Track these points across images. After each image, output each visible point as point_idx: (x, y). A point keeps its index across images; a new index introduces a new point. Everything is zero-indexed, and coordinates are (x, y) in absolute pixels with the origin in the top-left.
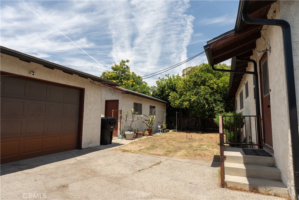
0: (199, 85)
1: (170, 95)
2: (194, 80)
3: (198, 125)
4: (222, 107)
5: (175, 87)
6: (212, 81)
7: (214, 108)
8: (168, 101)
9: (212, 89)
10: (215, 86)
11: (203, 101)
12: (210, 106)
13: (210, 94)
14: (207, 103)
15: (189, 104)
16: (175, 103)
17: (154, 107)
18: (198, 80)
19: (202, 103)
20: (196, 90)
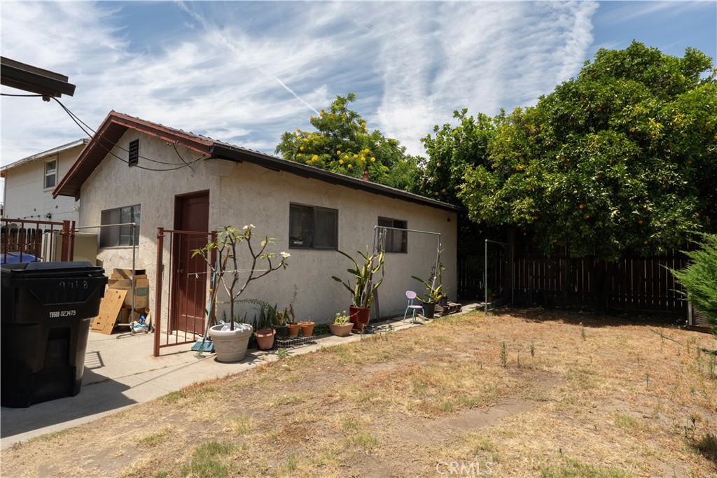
0: (582, 131)
1: (464, 181)
2: (556, 112)
3: (580, 288)
4: (688, 215)
5: (483, 150)
6: (639, 108)
7: (648, 220)
8: (458, 201)
9: (641, 139)
10: (655, 127)
11: (599, 192)
12: (631, 209)
13: (628, 163)
14: (616, 200)
15: (533, 207)
16: (482, 207)
17: (401, 224)
18: (574, 110)
19: (591, 200)
20: (567, 148)
